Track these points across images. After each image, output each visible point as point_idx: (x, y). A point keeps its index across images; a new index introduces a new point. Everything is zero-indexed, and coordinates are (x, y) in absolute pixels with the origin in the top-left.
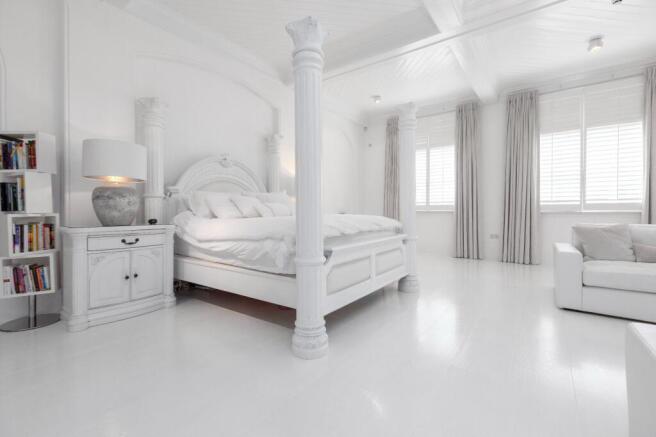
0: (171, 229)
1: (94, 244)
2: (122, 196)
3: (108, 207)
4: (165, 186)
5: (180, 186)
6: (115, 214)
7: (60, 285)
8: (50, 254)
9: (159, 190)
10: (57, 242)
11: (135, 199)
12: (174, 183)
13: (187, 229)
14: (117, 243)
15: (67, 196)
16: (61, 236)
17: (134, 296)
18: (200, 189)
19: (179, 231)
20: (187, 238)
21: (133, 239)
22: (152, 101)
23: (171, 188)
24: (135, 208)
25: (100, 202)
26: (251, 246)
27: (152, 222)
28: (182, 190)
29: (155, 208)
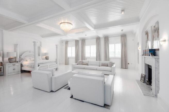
0: (20, 63)
1: (9, 65)
2: (13, 59)
3: (11, 60)
4: (19, 56)
5: (22, 56)
6: (12, 61)
7: (3, 71)
8: (2, 67)
9: (18, 57)
10: (3, 65)
11: (15, 59)
12: (21, 56)
13: (23, 63)
14: (12, 65)
15: (4, 59)
16: (4, 64)
17: (15, 72)
18: (25, 57)
19: (21, 63)
20: (23, 64)
21: (14, 64)
22: (17, 45)
23: (20, 57)
24: (15, 60)
25: (10, 60)
26: (30, 65)
27: (17, 62)
28: (22, 57)
29: (18, 60)
